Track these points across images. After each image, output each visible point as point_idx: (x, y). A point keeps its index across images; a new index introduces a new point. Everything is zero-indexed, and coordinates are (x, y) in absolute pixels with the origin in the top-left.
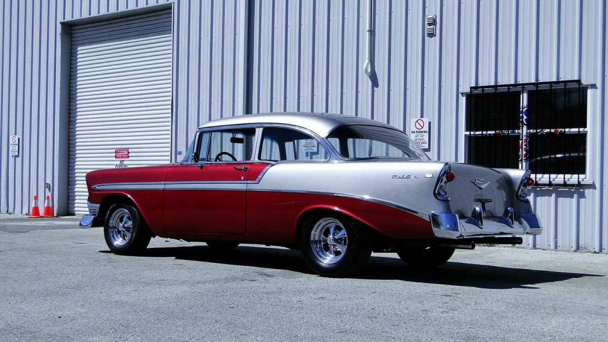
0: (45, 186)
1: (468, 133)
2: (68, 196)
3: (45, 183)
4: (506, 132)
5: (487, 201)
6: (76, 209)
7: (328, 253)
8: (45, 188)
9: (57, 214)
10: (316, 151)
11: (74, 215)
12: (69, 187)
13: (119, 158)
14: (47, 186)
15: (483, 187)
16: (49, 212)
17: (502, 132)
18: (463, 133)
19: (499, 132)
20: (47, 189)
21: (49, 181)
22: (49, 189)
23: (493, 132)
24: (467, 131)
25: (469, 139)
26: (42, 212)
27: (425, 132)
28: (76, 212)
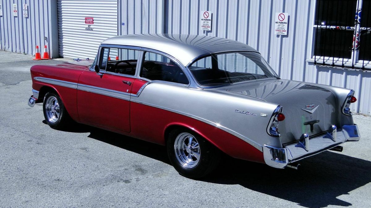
0: (44, 38)
1: (316, 26)
2: (59, 45)
3: (45, 37)
4: (344, 28)
5: (315, 122)
6: (64, 54)
7: (187, 157)
8: (45, 40)
9: (52, 57)
10: (210, 30)
11: (62, 57)
12: (59, 39)
13: (88, 23)
14: (46, 38)
15: (312, 111)
16: (47, 56)
17: (341, 28)
18: (312, 26)
19: (339, 27)
20: (46, 41)
21: (47, 36)
22: (47, 40)
23: (335, 27)
24: (315, 24)
25: (316, 31)
26: (42, 56)
27: (285, 23)
28: (64, 56)
